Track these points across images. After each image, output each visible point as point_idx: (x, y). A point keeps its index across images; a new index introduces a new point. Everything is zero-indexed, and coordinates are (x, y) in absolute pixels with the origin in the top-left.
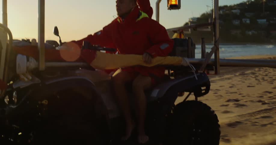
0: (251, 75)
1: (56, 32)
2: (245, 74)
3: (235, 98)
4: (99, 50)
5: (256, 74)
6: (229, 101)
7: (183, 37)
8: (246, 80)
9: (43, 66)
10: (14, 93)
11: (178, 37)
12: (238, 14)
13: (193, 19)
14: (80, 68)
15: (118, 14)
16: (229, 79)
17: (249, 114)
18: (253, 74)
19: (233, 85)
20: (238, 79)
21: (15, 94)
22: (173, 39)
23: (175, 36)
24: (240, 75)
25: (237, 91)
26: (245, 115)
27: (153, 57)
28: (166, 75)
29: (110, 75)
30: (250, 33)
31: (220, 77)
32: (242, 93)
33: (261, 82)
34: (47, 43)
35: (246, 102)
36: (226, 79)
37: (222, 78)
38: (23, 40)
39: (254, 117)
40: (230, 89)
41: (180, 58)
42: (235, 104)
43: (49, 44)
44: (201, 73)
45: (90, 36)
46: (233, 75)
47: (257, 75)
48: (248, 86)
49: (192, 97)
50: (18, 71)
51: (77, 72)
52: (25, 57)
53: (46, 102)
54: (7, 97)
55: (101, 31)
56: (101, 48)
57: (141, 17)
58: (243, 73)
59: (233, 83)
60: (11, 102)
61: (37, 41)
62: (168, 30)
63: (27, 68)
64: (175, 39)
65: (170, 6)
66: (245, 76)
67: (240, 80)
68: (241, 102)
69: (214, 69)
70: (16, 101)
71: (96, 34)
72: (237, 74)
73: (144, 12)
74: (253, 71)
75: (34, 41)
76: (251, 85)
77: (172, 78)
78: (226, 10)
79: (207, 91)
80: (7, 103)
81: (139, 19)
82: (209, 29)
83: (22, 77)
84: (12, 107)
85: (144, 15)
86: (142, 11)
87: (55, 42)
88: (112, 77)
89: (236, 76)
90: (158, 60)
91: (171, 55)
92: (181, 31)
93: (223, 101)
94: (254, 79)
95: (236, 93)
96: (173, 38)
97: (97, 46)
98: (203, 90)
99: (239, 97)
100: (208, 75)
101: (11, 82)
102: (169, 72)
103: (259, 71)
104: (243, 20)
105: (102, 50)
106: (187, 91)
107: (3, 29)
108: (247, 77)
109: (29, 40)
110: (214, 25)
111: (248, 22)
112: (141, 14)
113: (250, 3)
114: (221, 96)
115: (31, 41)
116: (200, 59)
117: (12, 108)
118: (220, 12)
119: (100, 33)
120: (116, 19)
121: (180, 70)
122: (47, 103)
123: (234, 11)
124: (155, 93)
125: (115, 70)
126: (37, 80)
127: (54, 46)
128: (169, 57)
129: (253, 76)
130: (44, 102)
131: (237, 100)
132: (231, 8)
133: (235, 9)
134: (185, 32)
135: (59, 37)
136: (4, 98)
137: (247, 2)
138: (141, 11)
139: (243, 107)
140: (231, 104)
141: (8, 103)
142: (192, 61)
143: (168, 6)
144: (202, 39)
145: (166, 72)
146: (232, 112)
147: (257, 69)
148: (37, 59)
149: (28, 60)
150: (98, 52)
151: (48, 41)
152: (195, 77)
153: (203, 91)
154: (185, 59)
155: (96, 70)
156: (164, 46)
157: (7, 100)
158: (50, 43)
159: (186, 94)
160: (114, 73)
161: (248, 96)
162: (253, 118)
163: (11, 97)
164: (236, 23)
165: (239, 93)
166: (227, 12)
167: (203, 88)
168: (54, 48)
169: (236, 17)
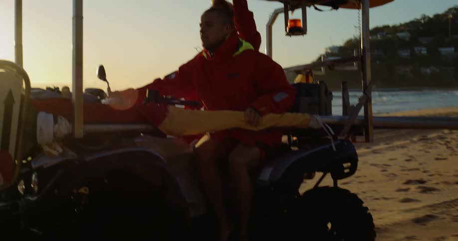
0: (438, 141)
1: (102, 74)
2: (427, 139)
3: (418, 178)
4: (174, 104)
5: (446, 138)
6: (408, 182)
7: (311, 81)
8: (430, 148)
9: (80, 131)
10: (34, 176)
11: (304, 81)
12: (407, 39)
13: (333, 48)
14: (142, 134)
15: (204, 45)
16: (402, 147)
17: (445, 202)
18: (441, 138)
19: (411, 156)
20: (419, 146)
21: (36, 176)
22: (295, 85)
23: (299, 79)
24: (420, 140)
25: (419, 167)
26: (439, 204)
27: (262, 114)
28: (284, 145)
29: (191, 145)
30: (428, 71)
31: (388, 144)
32: (427, 169)
33: (455, 151)
34: (88, 94)
35: (437, 184)
36: (398, 147)
37: (391, 145)
38: (49, 89)
39: (453, 207)
40: (407, 162)
41: (307, 116)
42: (420, 187)
43: (91, 95)
44: (342, 141)
45: (158, 81)
46: (408, 142)
47: (448, 140)
48: (437, 159)
49: (328, 181)
50: (39, 139)
51: (137, 140)
52: (51, 116)
53: (86, 190)
54: (22, 182)
55: (176, 73)
56: (176, 101)
57: (241, 50)
58: (424, 136)
59: (410, 154)
60: (28, 190)
61: (71, 90)
62: (287, 69)
63: (55, 134)
64: (299, 84)
65: (290, 29)
66: (429, 142)
67: (421, 148)
68: (428, 185)
69: (364, 133)
70: (36, 189)
71: (167, 77)
72: (415, 139)
73: (247, 40)
74: (440, 134)
75: (66, 90)
76: (440, 157)
77: (295, 149)
78: (387, 34)
79: (353, 169)
80: (22, 193)
81: (237, 53)
82: (355, 67)
83: (46, 149)
84: (30, 198)
85: (246, 46)
86: (243, 39)
87: (99, 92)
88: (194, 148)
89: (412, 142)
90: (270, 120)
91: (292, 111)
92: (308, 71)
93: (398, 183)
94: (444, 147)
95: (417, 169)
96: (295, 82)
97: (169, 97)
98: (346, 168)
99: (425, 177)
100: (354, 144)
101: (30, 159)
102: (289, 139)
103: (451, 133)
104: (416, 49)
105: (177, 104)
106: (319, 171)
107: (15, 70)
108: (432, 143)
109: (58, 88)
110: (362, 60)
111: (424, 52)
112: (241, 44)
113: (426, 20)
114: (395, 175)
115: (61, 89)
116: (340, 117)
117: (29, 200)
118: (377, 37)
119: (173, 76)
120: (201, 54)
121: (306, 135)
122: (87, 192)
123: (400, 35)
124: (266, 175)
125: (199, 137)
126: (71, 154)
127: (99, 97)
128: (289, 114)
129: (442, 142)
130: (82, 190)
131: (421, 182)
132: (395, 29)
133: (402, 31)
134: (315, 73)
135: (106, 83)
136: (17, 184)
137: (421, 19)
138: (241, 40)
139: (433, 192)
140: (413, 187)
141: (24, 193)
142: (327, 119)
143: (286, 30)
144: (344, 83)
145: (285, 139)
146: (417, 201)
147: (446, 131)
148: (71, 119)
149: (56, 122)
150: (171, 108)
151: (88, 90)
152: (331, 147)
153: (347, 171)
154: (316, 116)
155: (168, 136)
156: (280, 97)
157: (21, 187)
158: (91, 93)
159: (318, 175)
160: (197, 142)
161: (440, 175)
162: (453, 209)
163: (28, 183)
164: (405, 54)
165: (422, 170)
166: (389, 36)
167: (345, 165)
168: (99, 101)
169: (404, 44)
